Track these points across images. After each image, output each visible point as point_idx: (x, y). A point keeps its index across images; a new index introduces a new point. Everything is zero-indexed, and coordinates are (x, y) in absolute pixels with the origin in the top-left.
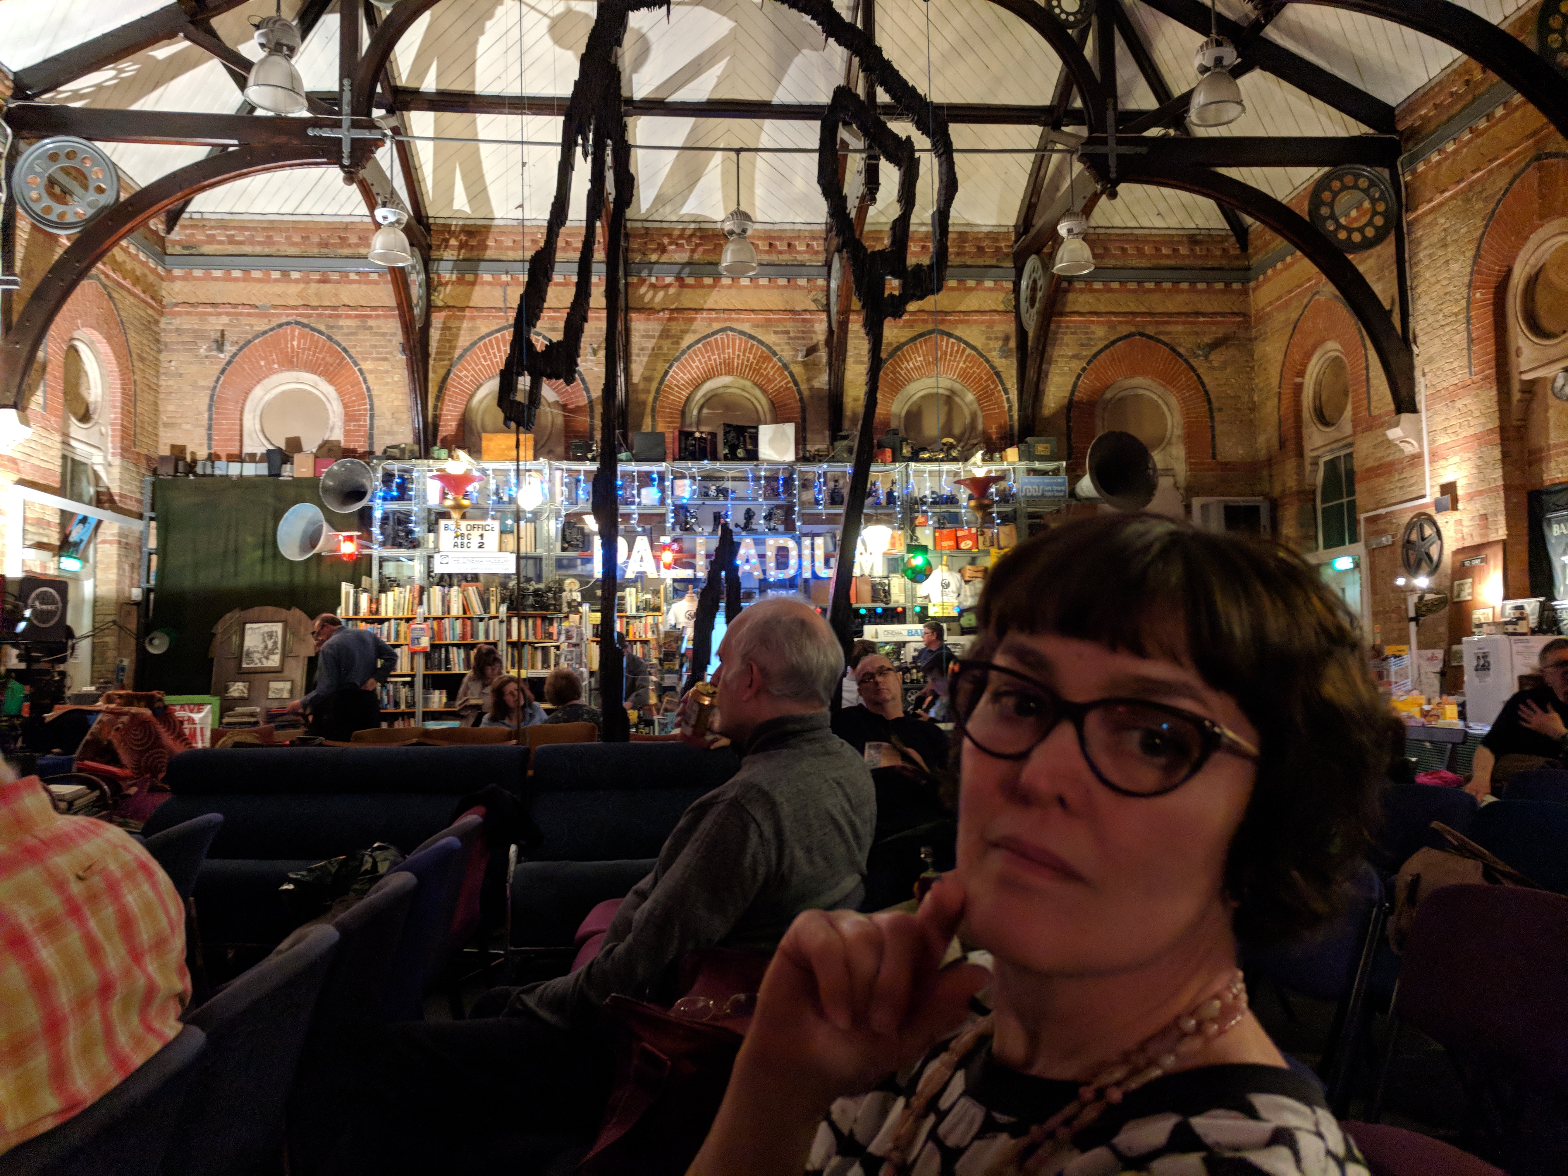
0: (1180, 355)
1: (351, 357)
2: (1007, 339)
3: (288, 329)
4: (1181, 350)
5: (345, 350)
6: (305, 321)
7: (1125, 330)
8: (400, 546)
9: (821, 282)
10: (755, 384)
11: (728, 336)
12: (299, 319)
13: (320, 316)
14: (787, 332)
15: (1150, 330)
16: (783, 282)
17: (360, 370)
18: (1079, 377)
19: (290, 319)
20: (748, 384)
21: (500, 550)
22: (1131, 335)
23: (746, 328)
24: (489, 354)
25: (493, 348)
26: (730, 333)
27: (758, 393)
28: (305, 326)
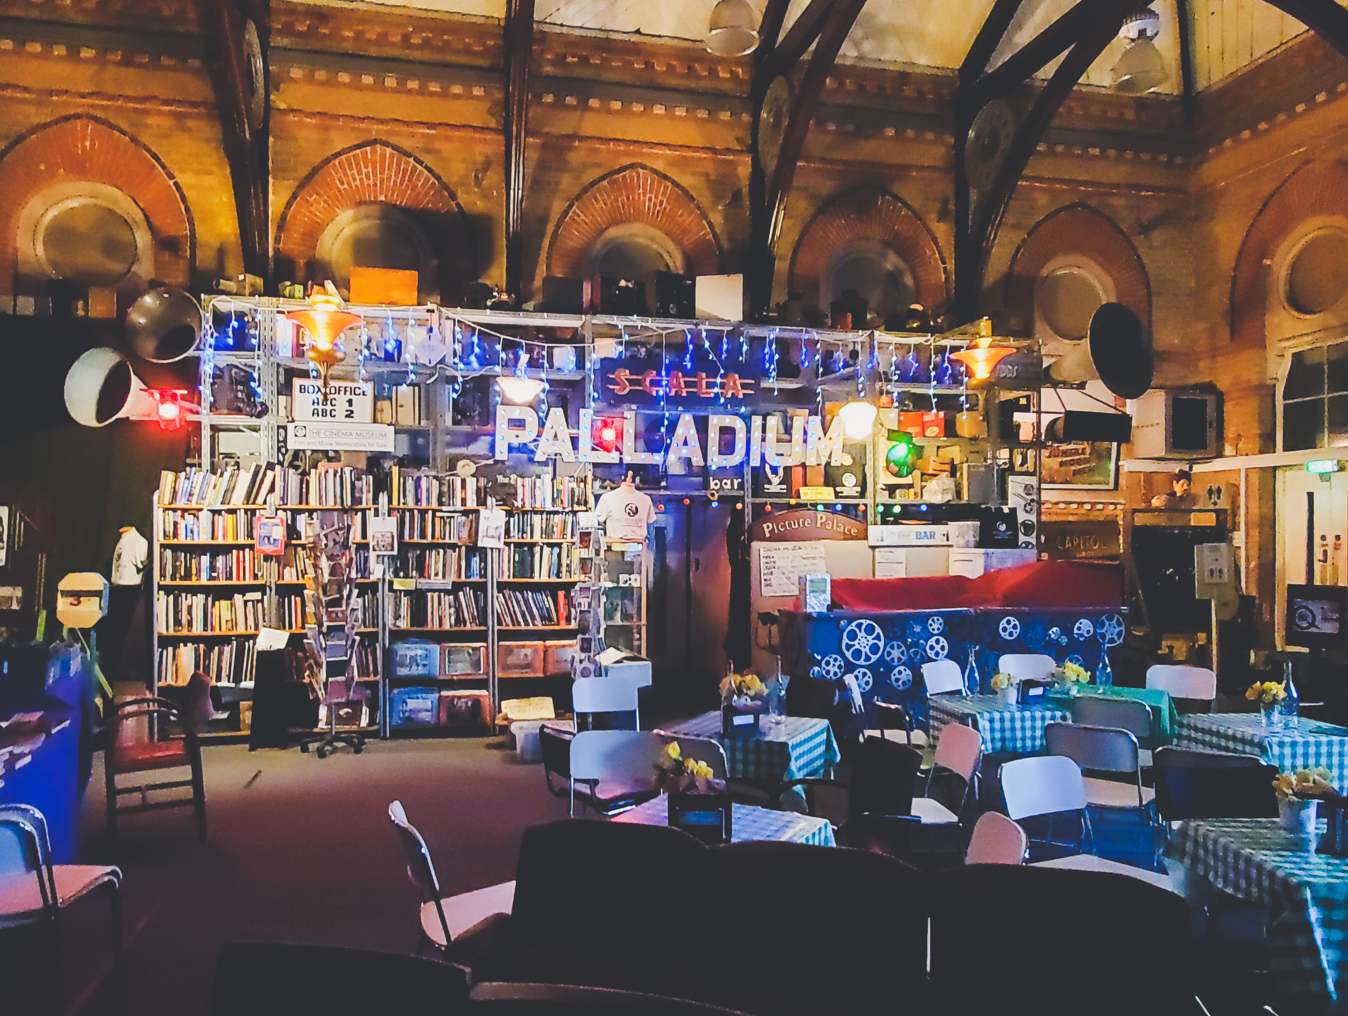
0: (1121, 232)
1: (164, 167)
2: (945, 201)
3: (79, 123)
4: (1123, 227)
5: (155, 156)
6: (99, 114)
7: (1066, 200)
8: (239, 411)
9: (746, 118)
10: (668, 234)
11: (638, 174)
12: (92, 112)
13: (120, 109)
14: (707, 175)
15: (1093, 202)
16: (702, 114)
17: (176, 184)
18: (1018, 250)
19: (79, 110)
20: (658, 233)
21: (375, 421)
22: (1074, 206)
23: (659, 165)
24: (346, 175)
25: (351, 169)
26: (640, 170)
27: (670, 245)
28: (97, 120)
